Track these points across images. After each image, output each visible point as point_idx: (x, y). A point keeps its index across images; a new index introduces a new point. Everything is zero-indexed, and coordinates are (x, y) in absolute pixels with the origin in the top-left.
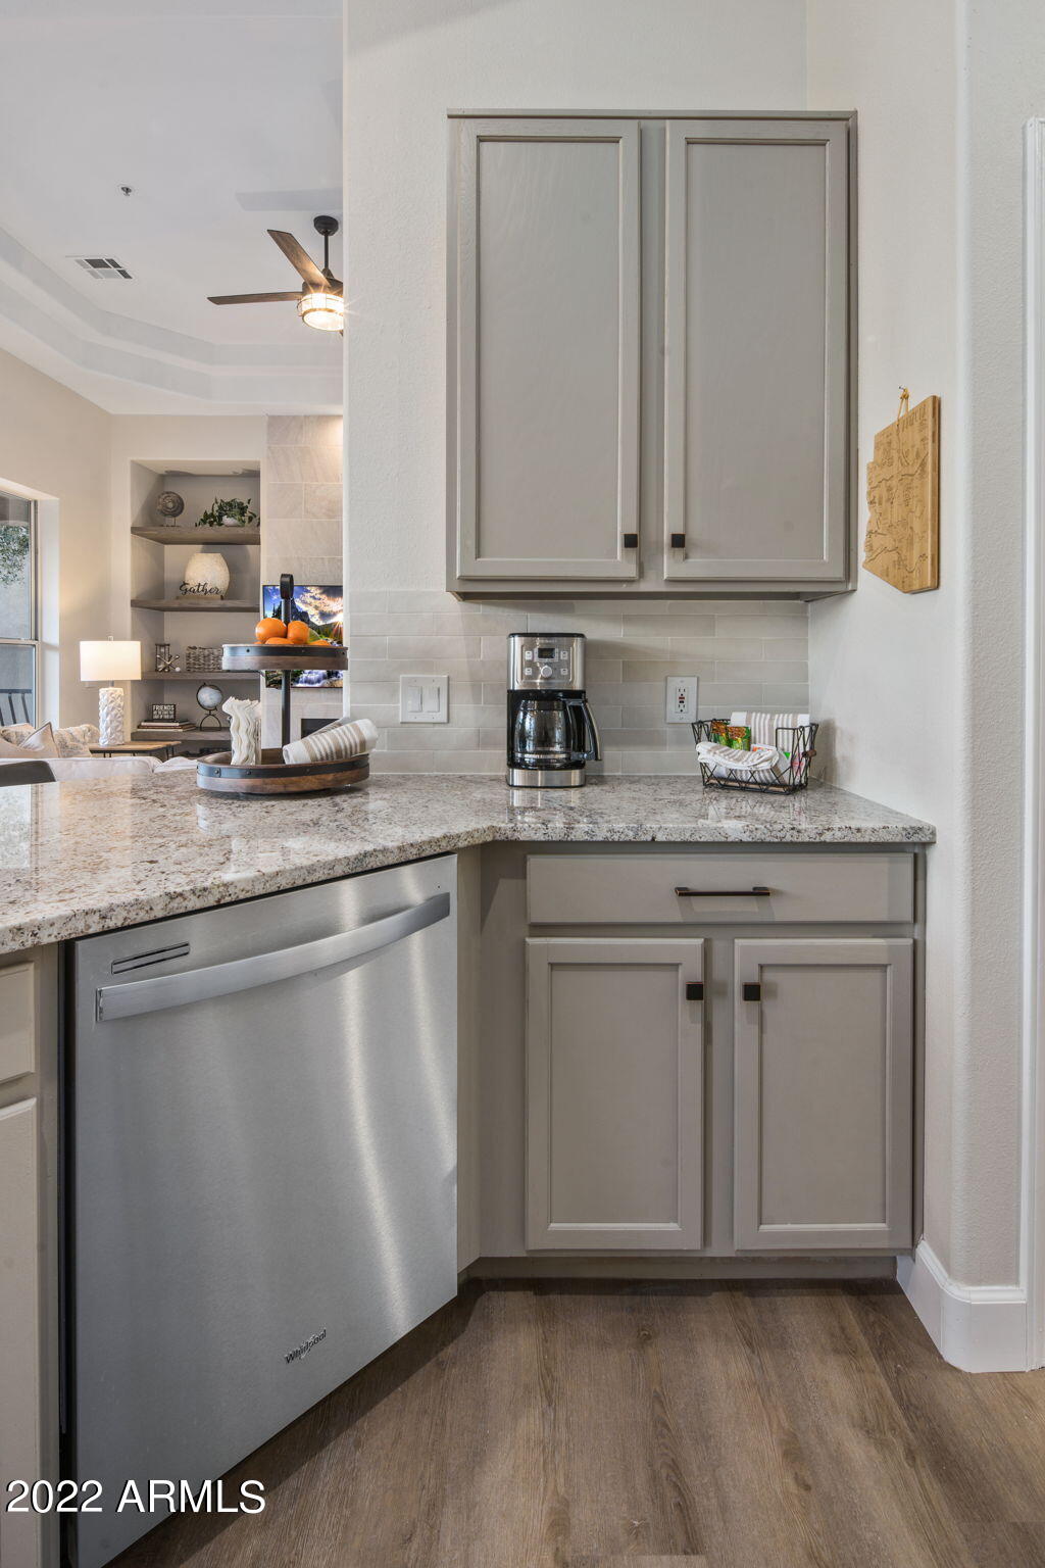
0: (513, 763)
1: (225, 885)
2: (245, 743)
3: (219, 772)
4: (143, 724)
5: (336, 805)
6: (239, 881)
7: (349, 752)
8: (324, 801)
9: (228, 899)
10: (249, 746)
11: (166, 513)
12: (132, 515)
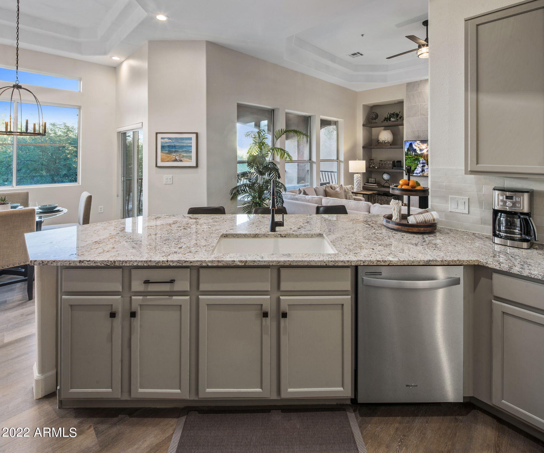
0: (495, 235)
1: (390, 261)
2: (396, 214)
3: (389, 222)
4: (366, 184)
5: (424, 239)
6: (394, 261)
7: (429, 221)
8: (420, 236)
9: (391, 265)
10: (398, 215)
11: (373, 119)
12: (363, 120)
